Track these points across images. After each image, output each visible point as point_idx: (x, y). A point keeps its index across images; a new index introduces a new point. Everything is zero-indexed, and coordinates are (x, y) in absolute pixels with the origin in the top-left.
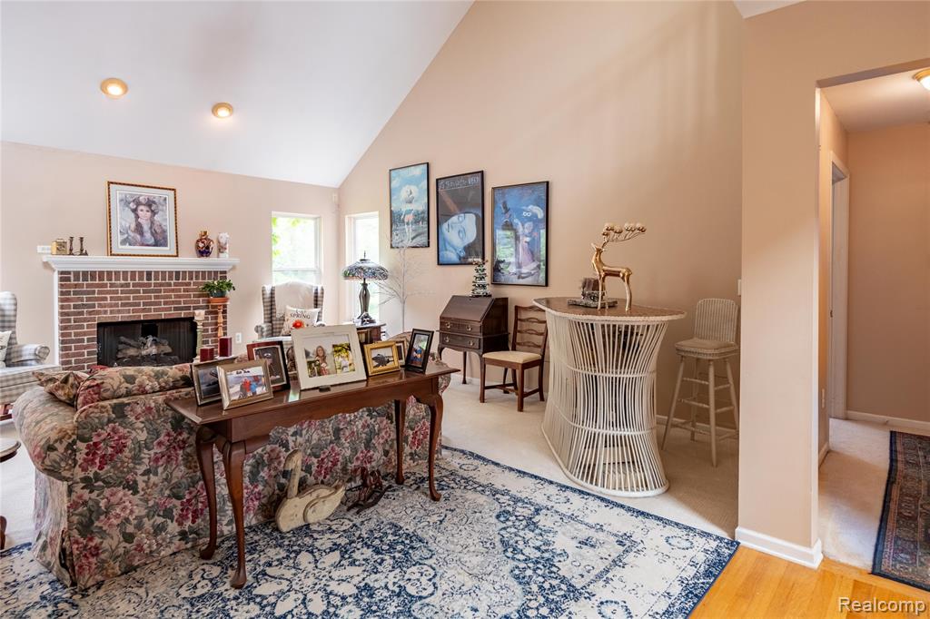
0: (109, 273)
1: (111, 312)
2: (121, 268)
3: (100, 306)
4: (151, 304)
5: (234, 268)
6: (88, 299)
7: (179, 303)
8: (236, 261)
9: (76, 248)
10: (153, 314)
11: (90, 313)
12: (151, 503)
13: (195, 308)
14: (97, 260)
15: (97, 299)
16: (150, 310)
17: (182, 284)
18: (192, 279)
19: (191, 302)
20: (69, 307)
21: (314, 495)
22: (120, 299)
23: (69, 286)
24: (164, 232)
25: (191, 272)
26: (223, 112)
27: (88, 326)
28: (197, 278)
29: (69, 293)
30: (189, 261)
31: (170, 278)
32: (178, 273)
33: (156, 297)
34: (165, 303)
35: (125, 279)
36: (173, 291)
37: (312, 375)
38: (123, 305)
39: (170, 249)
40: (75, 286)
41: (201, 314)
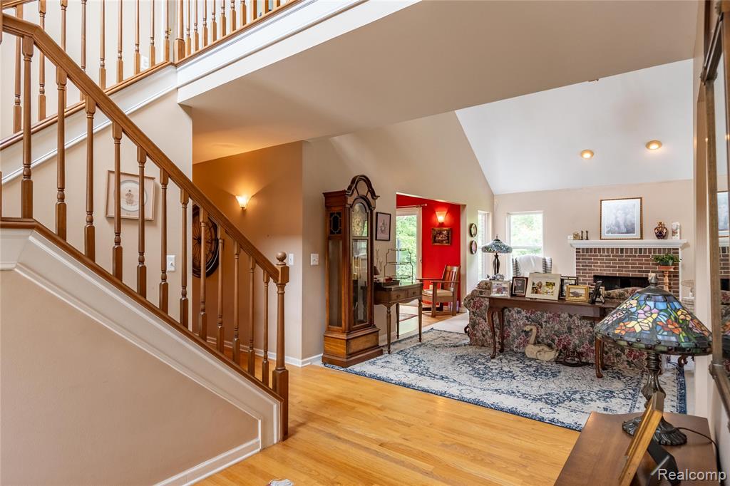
0: (599, 249)
1: (601, 270)
2: (606, 247)
3: (594, 266)
4: (623, 267)
6: (589, 263)
7: (642, 268)
8: (684, 241)
9: (585, 237)
10: (624, 273)
11: (589, 270)
13: (649, 272)
14: (593, 243)
15: (593, 263)
16: (622, 271)
17: (644, 256)
18: (651, 253)
19: (651, 268)
20: (579, 266)
22: (605, 263)
23: (580, 256)
24: (634, 224)
25: (650, 249)
26: (654, 146)
27: (589, 277)
29: (579, 259)
30: (651, 242)
31: (636, 252)
32: (641, 249)
33: (626, 264)
34: (632, 267)
35: (608, 252)
36: (637, 260)
38: (607, 267)
39: (637, 234)
40: (583, 255)
41: (652, 276)
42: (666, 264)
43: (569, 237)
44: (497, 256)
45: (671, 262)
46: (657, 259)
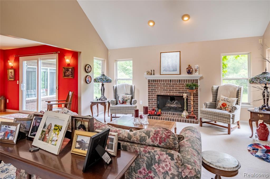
0: (160, 80)
1: (160, 92)
2: (163, 79)
3: (157, 90)
4: (171, 90)
6: (154, 88)
7: (180, 90)
8: (201, 75)
9: (153, 73)
10: (172, 94)
11: (155, 92)
13: (183, 93)
14: (157, 77)
15: (156, 88)
16: (171, 92)
17: (181, 84)
18: (184, 82)
19: (184, 91)
20: (150, 90)
22: (162, 88)
23: (150, 84)
24: (176, 66)
25: (184, 80)
27: (154, 96)
28: (186, 82)
29: (150, 86)
30: (185, 76)
31: (177, 82)
32: (180, 80)
33: (173, 88)
34: (176, 90)
35: (164, 82)
36: (178, 86)
38: (163, 90)
39: (178, 72)
40: (152, 84)
41: (185, 95)
42: (192, 89)
43: (145, 73)
44: (103, 85)
45: (194, 88)
46: (187, 85)
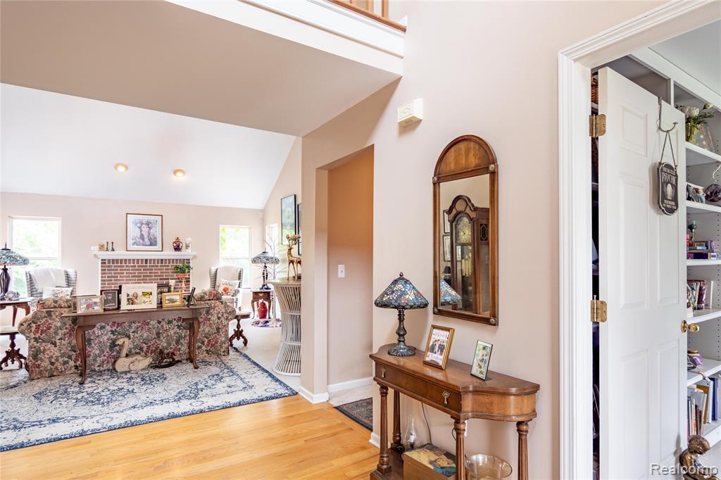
0: (125, 260)
1: (126, 280)
2: (131, 258)
3: (120, 277)
4: (147, 276)
5: (195, 257)
6: (115, 273)
7: (163, 276)
8: (194, 253)
9: (110, 248)
10: (148, 282)
11: (115, 280)
12: (62, 352)
13: (172, 279)
14: (120, 254)
15: (119, 273)
16: (146, 280)
17: (164, 266)
18: (170, 263)
19: (169, 276)
20: (105, 277)
21: (134, 358)
22: (131, 273)
23: (106, 267)
24: (155, 238)
25: (169, 260)
26: (179, 174)
27: (114, 287)
28: (173, 263)
29: (105, 270)
30: (169, 254)
31: (158, 262)
32: (162, 260)
33: (150, 273)
34: (155, 276)
35: (134, 263)
36: (159, 269)
37: (129, 304)
38: (133, 276)
39: (158, 247)
40: (109, 266)
41: (172, 283)
42: (184, 272)
43: (92, 248)
44: (5, 269)
45: (186, 270)
46: (177, 267)
